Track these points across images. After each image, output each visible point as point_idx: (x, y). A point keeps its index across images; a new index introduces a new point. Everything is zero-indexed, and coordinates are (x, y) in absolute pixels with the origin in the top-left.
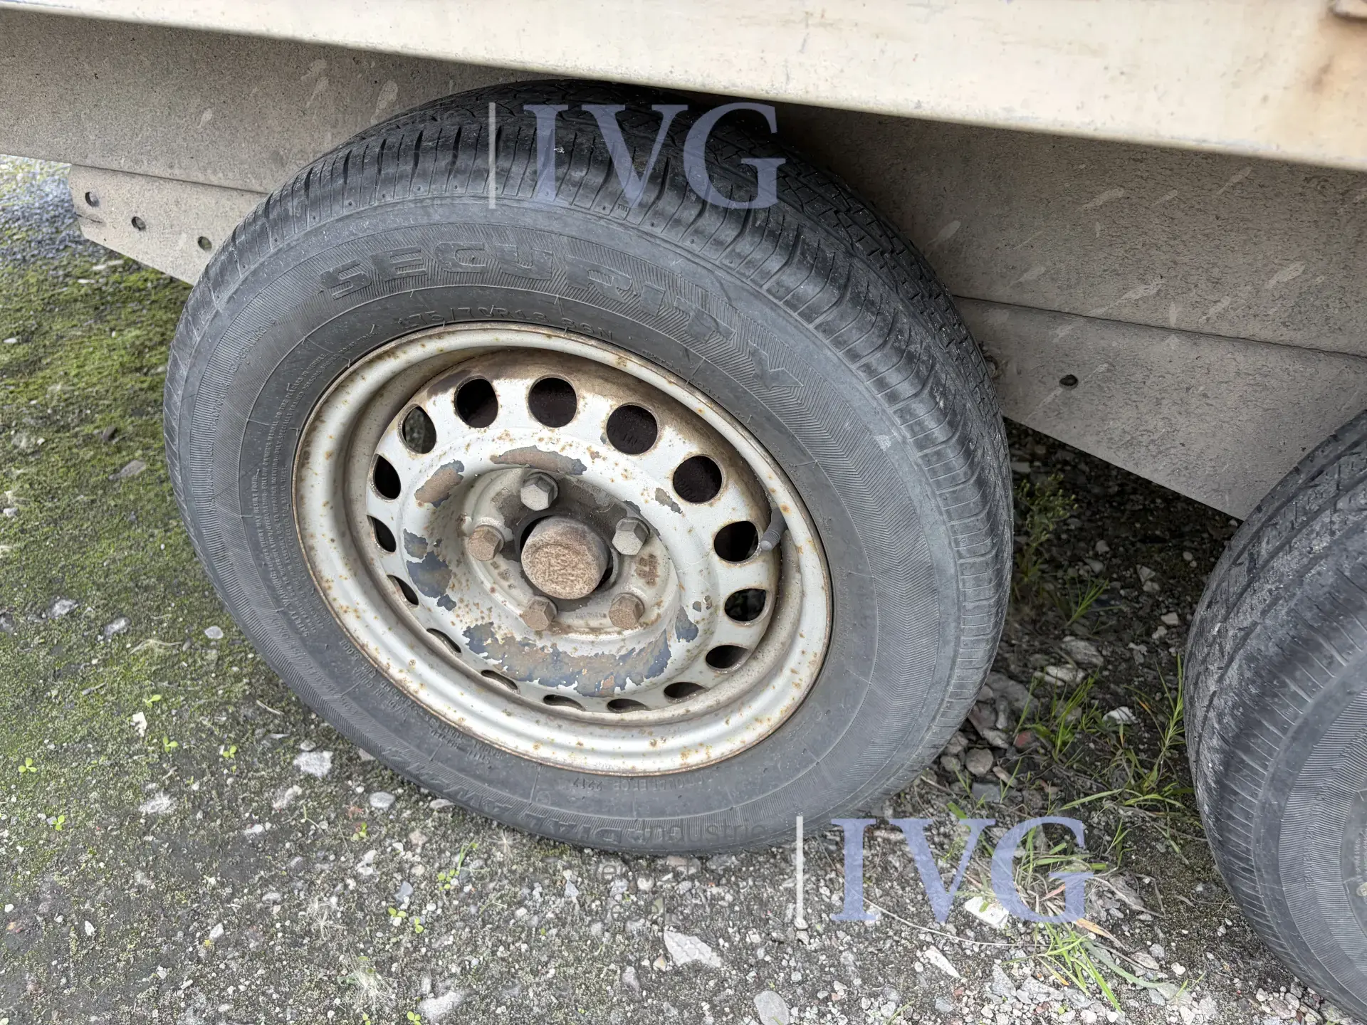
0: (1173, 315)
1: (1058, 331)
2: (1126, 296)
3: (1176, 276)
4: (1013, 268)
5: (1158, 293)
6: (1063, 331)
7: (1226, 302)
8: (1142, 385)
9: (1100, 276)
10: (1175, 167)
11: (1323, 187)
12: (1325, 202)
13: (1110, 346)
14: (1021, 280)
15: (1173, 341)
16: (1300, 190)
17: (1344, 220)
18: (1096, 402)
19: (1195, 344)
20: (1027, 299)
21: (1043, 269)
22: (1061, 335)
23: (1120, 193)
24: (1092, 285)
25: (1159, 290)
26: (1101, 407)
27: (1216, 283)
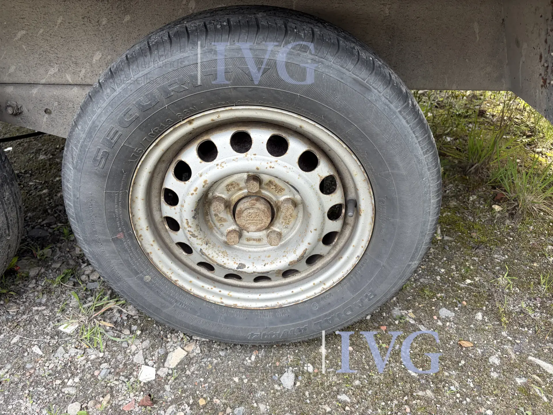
0: (69, 78)
1: (33, 91)
2: (49, 73)
3: (61, 63)
4: (4, 68)
5: (59, 70)
6: (35, 91)
7: (83, 71)
8: (74, 109)
9: (35, 66)
10: (36, 19)
11: (90, 20)
12: (94, 26)
13: (54, 94)
14: (9, 72)
15: (76, 89)
16: (83, 23)
17: (103, 31)
18: (62, 118)
19: (83, 89)
20: (15, 80)
21: (15, 67)
22: (35, 92)
23: (24, 32)
24: (35, 71)
25: (59, 69)
26: (65, 120)
27: (76, 63)
